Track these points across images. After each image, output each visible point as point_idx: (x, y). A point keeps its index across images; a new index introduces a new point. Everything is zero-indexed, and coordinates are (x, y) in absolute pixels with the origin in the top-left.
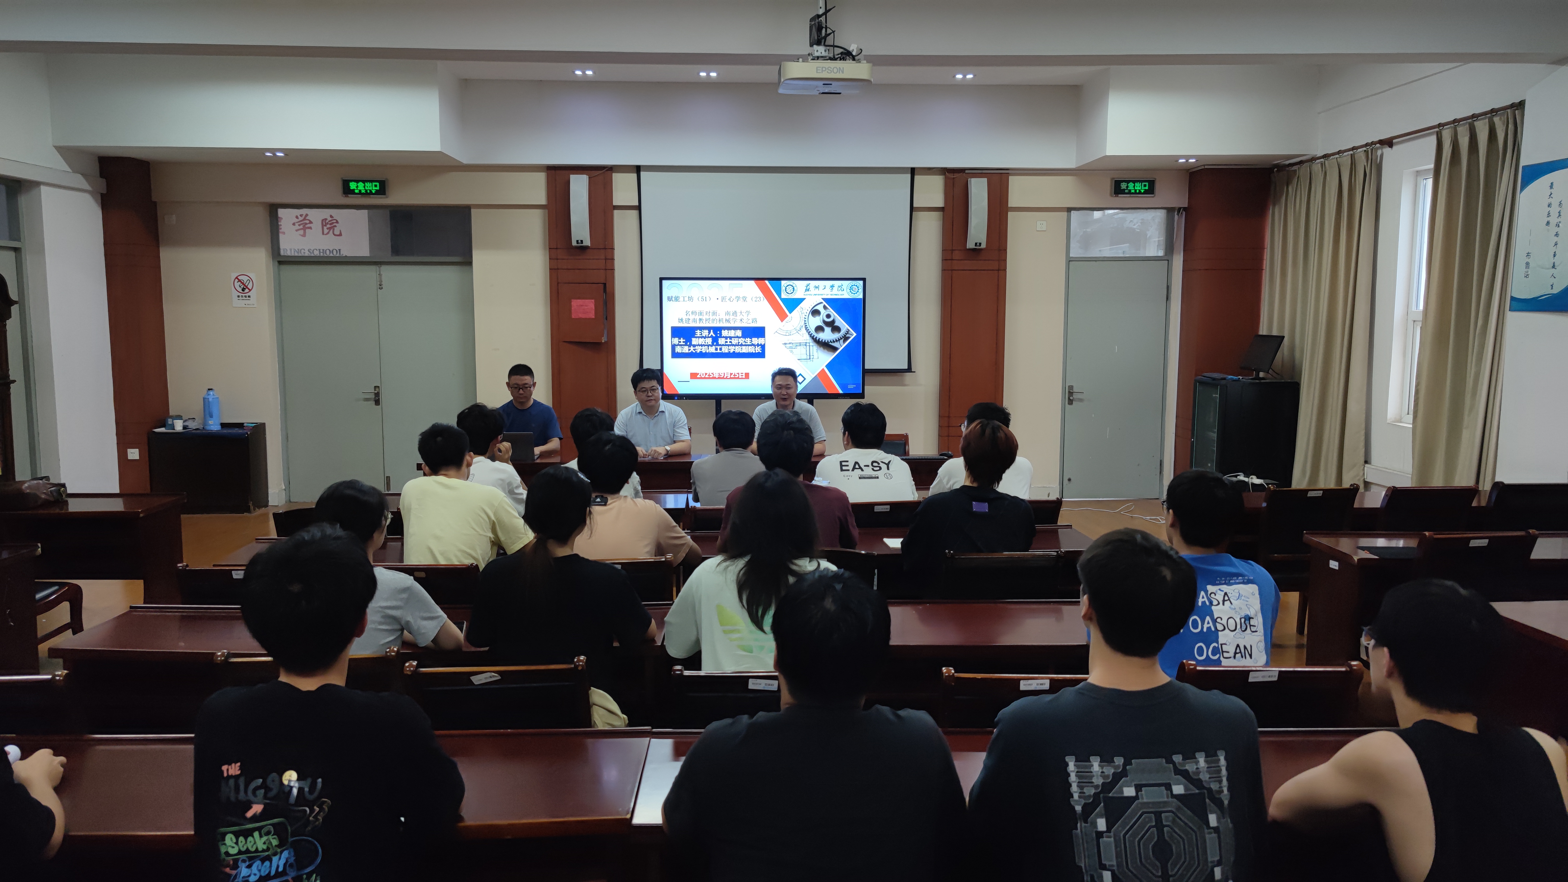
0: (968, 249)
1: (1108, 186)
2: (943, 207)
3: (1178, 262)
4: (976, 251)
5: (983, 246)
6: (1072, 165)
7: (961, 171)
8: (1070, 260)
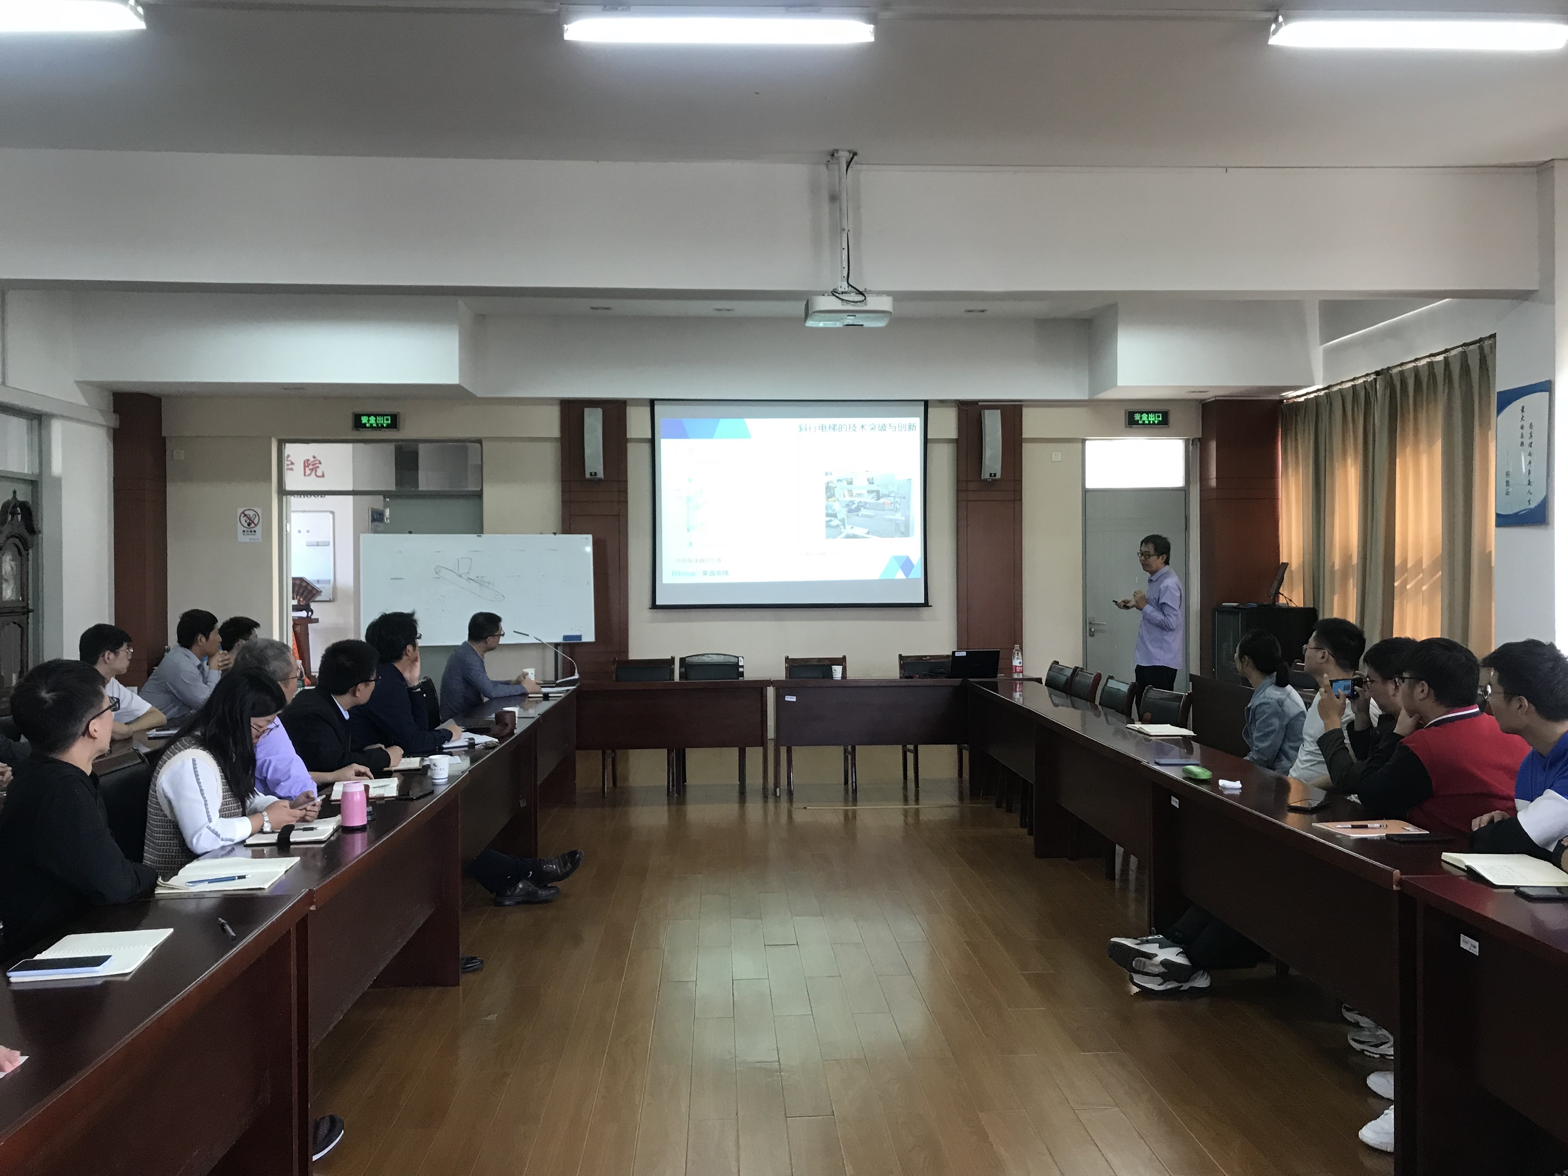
0: (983, 480)
1: (1122, 418)
2: (957, 439)
3: (1195, 494)
4: (992, 482)
5: (998, 476)
6: (1082, 397)
7: (974, 403)
8: (1085, 493)
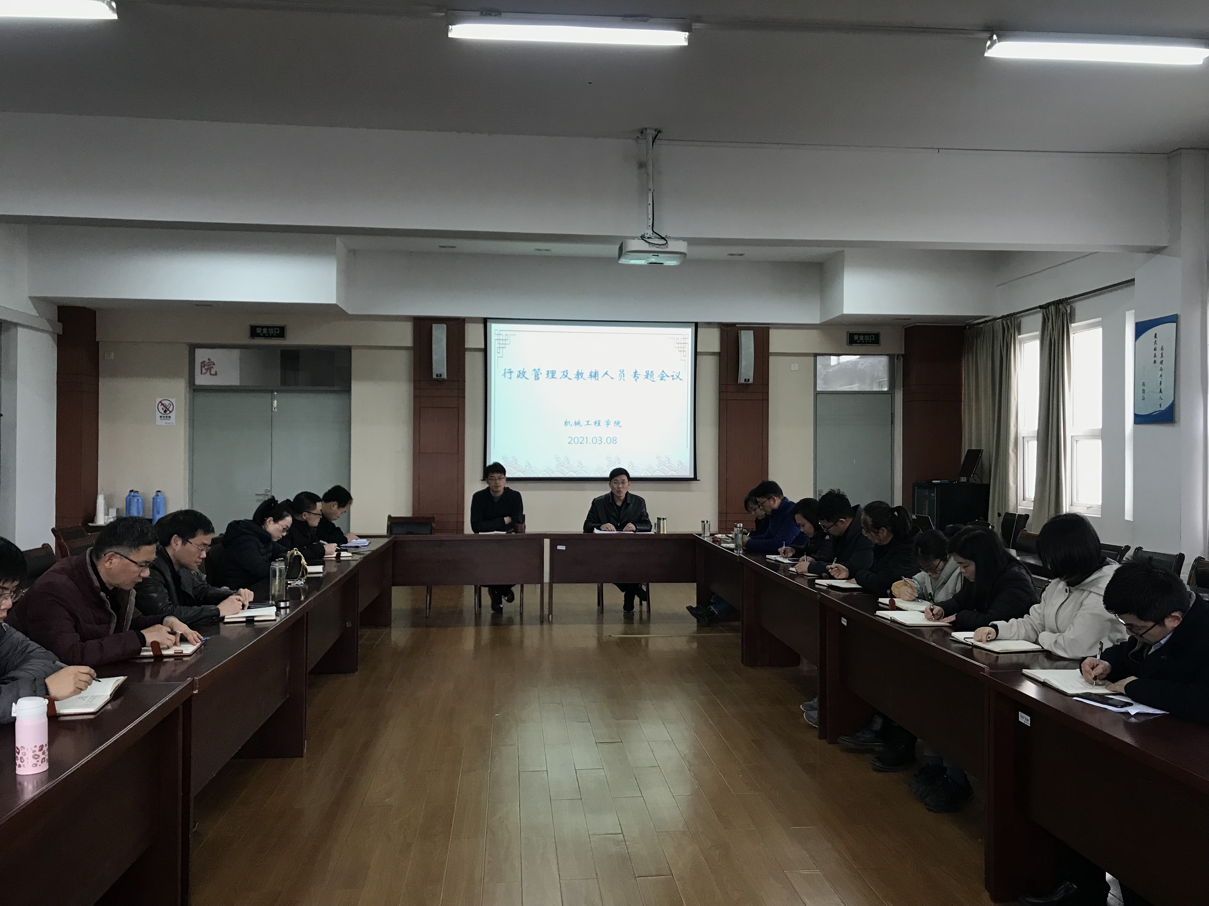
0: (739, 384)
1: (845, 338)
2: (719, 352)
3: (899, 397)
4: (746, 385)
5: (751, 381)
6: (817, 321)
7: (733, 325)
8: (817, 394)
